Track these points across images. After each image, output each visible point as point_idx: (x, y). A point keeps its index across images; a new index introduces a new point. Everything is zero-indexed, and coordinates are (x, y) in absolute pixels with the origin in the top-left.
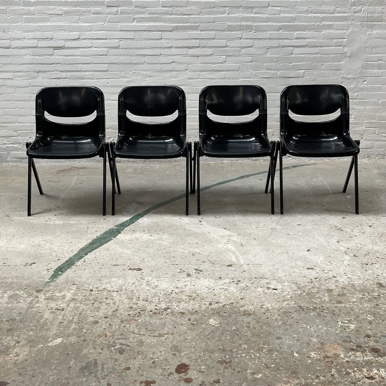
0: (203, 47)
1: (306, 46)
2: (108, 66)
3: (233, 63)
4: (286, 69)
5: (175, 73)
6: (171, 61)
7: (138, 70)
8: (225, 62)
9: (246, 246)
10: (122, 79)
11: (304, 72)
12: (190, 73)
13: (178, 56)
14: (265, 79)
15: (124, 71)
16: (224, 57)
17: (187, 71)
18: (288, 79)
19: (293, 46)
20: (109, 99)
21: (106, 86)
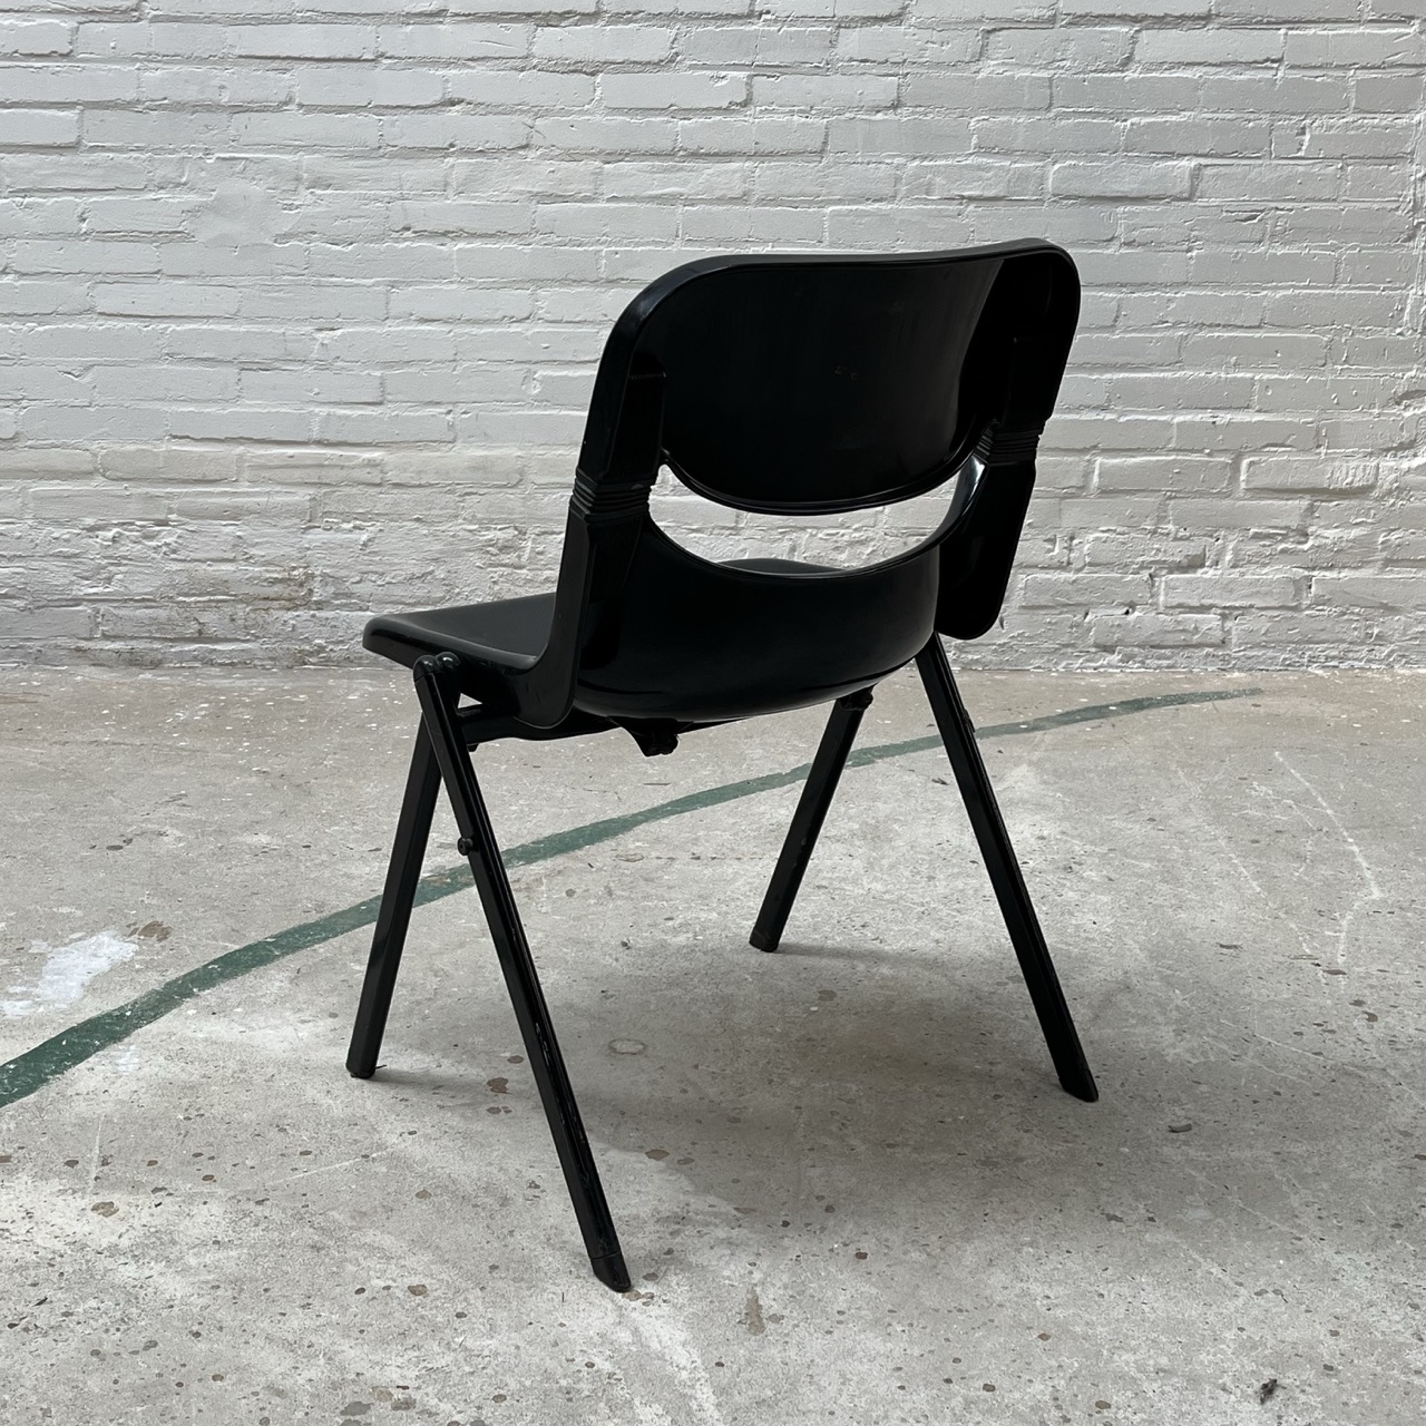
0: (618, 18)
1: (1206, 18)
2: (81, 120)
3: (792, 113)
4: (1091, 153)
5: (459, 166)
6: (437, 97)
7: (249, 146)
8: (745, 104)
9: (787, 1325)
10: (162, 194)
11: (1200, 167)
12: (548, 166)
13: (479, 69)
14: (972, 207)
15: (174, 151)
16: (742, 75)
17: (532, 154)
18: (1105, 209)
19: (1135, 20)
20: (90, 310)
21: (70, 235)
